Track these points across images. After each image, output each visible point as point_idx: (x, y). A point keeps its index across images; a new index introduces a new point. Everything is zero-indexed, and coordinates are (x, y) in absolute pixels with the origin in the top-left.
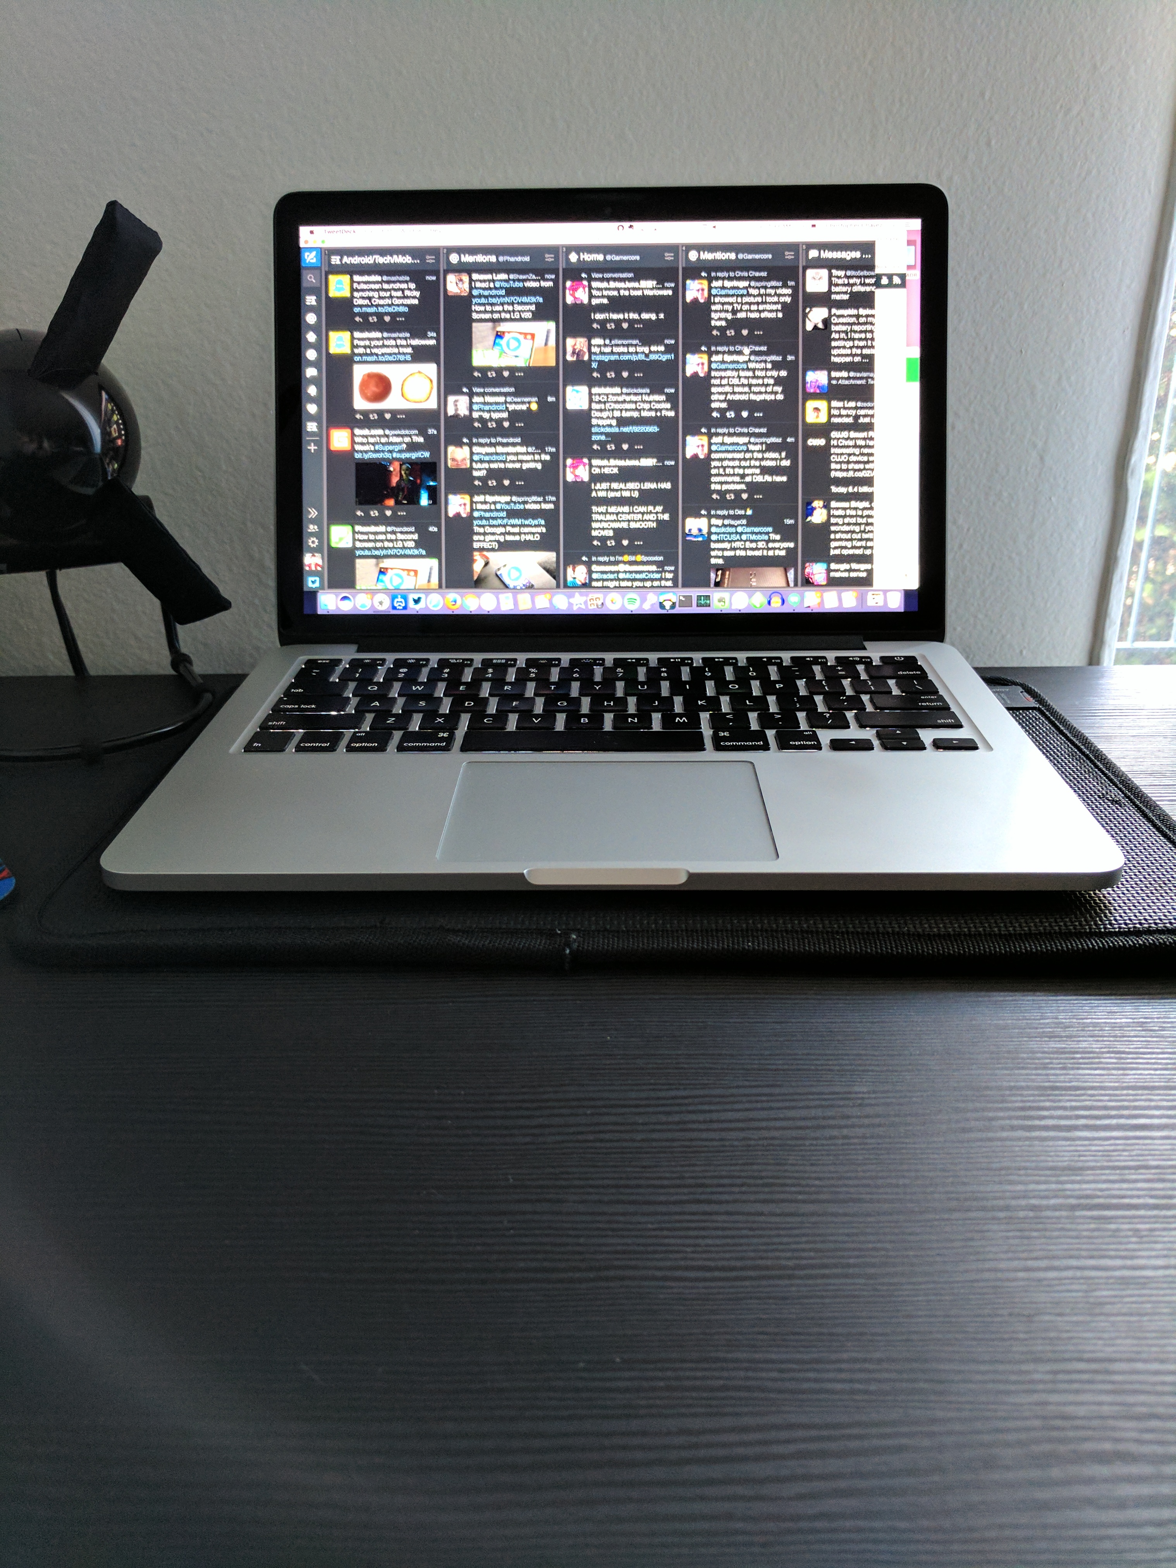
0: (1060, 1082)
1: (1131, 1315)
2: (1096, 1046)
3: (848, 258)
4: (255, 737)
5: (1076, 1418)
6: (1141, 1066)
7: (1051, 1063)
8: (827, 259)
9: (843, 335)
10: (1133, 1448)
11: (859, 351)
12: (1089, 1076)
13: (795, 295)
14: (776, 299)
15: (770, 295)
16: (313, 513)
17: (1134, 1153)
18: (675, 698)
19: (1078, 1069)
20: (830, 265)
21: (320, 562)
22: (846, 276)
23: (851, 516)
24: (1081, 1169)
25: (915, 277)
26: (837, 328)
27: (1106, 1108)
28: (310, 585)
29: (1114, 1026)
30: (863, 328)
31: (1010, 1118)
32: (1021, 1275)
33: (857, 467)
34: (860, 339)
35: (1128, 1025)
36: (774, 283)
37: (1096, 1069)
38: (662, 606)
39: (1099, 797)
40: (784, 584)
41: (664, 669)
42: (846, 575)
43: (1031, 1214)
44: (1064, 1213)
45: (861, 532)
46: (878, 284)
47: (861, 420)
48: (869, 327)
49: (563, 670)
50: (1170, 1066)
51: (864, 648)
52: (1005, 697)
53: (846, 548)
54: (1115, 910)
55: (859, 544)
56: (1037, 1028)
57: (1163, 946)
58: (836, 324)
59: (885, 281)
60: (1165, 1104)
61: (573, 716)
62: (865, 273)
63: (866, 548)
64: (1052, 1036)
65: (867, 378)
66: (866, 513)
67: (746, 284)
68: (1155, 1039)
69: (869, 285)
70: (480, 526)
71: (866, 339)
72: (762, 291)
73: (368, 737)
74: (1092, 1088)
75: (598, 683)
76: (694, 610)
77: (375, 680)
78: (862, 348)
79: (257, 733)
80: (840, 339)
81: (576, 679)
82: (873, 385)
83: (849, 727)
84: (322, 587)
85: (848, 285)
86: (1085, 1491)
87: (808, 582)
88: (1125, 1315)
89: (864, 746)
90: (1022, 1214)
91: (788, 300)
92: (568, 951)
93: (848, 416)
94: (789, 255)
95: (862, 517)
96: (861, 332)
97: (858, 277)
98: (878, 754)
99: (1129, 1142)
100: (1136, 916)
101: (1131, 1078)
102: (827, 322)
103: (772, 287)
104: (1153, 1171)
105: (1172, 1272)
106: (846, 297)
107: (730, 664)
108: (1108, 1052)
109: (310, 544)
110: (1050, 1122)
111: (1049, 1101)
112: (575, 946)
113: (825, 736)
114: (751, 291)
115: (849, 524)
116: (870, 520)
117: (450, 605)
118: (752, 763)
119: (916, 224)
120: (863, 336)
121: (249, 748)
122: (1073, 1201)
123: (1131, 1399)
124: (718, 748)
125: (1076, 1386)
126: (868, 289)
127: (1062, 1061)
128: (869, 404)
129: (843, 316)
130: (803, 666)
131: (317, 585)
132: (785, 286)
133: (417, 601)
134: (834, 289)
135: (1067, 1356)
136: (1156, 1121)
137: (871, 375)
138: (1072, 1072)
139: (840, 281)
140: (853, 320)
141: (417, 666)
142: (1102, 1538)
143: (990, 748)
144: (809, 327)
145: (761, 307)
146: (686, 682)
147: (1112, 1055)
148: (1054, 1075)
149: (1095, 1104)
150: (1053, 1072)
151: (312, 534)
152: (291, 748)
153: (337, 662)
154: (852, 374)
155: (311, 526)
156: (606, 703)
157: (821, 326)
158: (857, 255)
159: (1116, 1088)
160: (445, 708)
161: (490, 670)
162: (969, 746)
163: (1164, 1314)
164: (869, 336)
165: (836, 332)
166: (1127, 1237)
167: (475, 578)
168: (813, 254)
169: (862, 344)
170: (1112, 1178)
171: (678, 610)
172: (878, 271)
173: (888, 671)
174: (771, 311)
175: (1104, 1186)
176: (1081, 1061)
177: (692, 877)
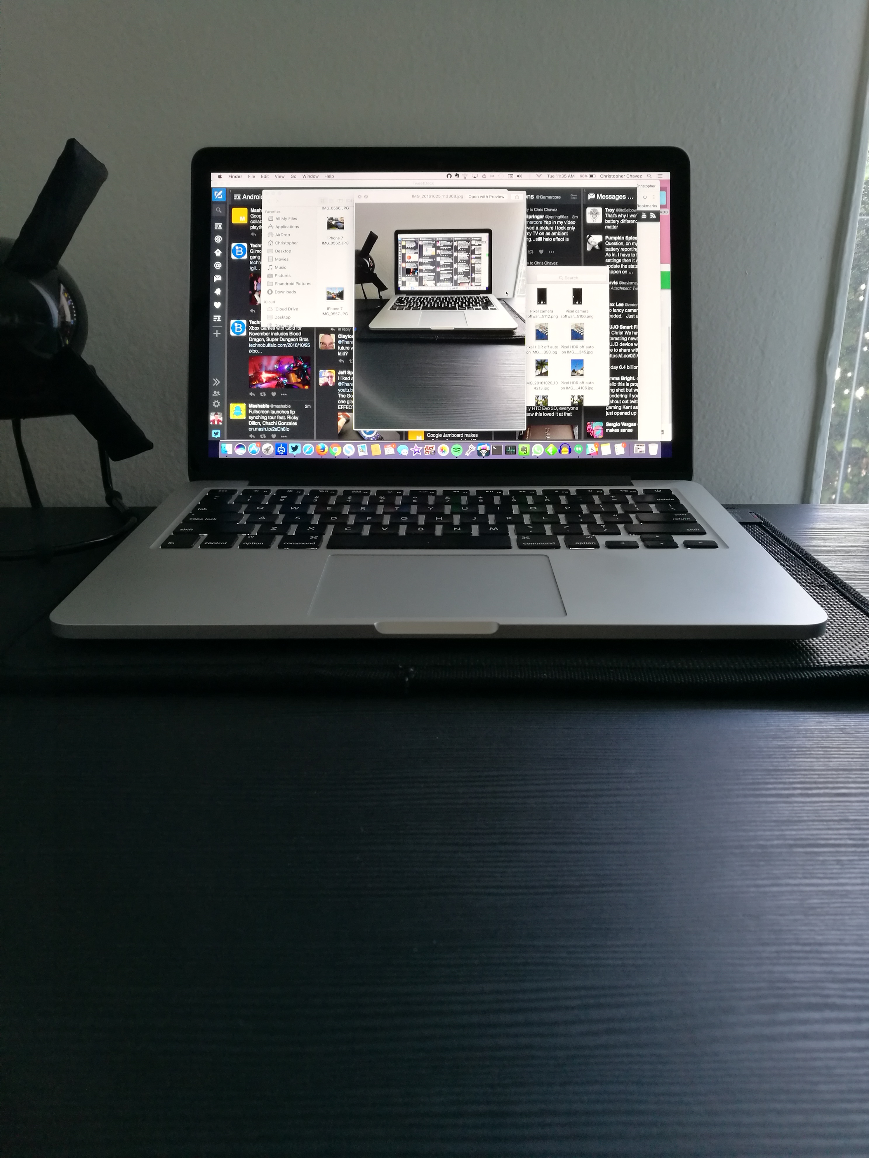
0: (781, 766)
1: (836, 915)
2: (808, 744)
3: (617, 199)
4: (170, 538)
5: (795, 982)
6: (841, 756)
7: (775, 755)
8: (601, 200)
9: (614, 255)
10: (838, 1001)
11: (626, 266)
12: (804, 762)
13: (578, 226)
14: (564, 228)
15: (560, 225)
16: (217, 382)
17: (838, 811)
18: (489, 516)
19: (795, 758)
20: (604, 204)
21: (221, 419)
22: (615, 212)
23: (621, 387)
24: (796, 821)
25: (666, 213)
26: (610, 249)
27: (815, 783)
28: (213, 436)
29: (821, 731)
30: (629, 249)
31: (743, 789)
32: (753, 889)
33: (625, 350)
34: (626, 258)
35: (832, 730)
36: (562, 217)
37: (808, 758)
38: (479, 453)
39: (809, 583)
40: (571, 437)
41: (481, 497)
42: (617, 430)
43: (759, 851)
44: (784, 850)
45: (628, 399)
46: (639, 219)
47: (628, 317)
48: (633, 249)
49: (405, 498)
50: (863, 756)
51: (632, 485)
52: (738, 516)
53: (617, 410)
54: (821, 653)
55: (627, 408)
56: (763, 732)
57: (857, 676)
58: (609, 247)
59: (644, 216)
60: (860, 780)
61: (413, 525)
62: (630, 210)
63: (633, 410)
64: (775, 737)
65: (632, 286)
66: (632, 385)
67: (542, 217)
68: (852, 739)
69: (633, 219)
70: (343, 393)
71: (631, 258)
72: (554, 222)
73: (256, 539)
74: (805, 770)
75: (431, 506)
76: (504, 456)
77: (262, 503)
78: (628, 264)
79: (171, 536)
80: (611, 258)
81: (415, 504)
82: (637, 290)
83: (620, 534)
84: (222, 437)
85: (617, 219)
86: (802, 1029)
87: (589, 436)
88: (831, 915)
89: (633, 546)
90: (752, 850)
91: (573, 228)
92: (407, 680)
93: (618, 313)
94: (573, 197)
95: (629, 387)
96: (627, 252)
97: (624, 213)
98: (642, 552)
99: (834, 804)
100: (837, 657)
101: (834, 763)
102: (602, 245)
103: (561, 220)
104: (852, 823)
105: (866, 887)
106: (616, 227)
107: (530, 495)
108: (817, 747)
109: (214, 405)
110: (774, 792)
111: (773, 778)
112: (413, 676)
113: (602, 540)
114: (546, 222)
115: (619, 393)
116: (635, 390)
117: (319, 452)
118: (547, 556)
119: (666, 176)
120: (629, 255)
121: (165, 546)
122: (792, 842)
123: (836, 969)
124: (521, 547)
125: (794, 961)
126: (632, 222)
127: (783, 753)
128: (634, 305)
129: (613, 241)
130: (585, 497)
131: (219, 436)
132: (570, 219)
133: (295, 449)
134: (607, 222)
135: (787, 941)
136: (853, 791)
137: (635, 283)
138: (790, 760)
139: (611, 216)
140: (621, 244)
141: (294, 495)
142: (815, 1059)
143: (726, 547)
144: (589, 248)
145: (553, 234)
146: (497, 506)
147: (820, 749)
148: (776, 762)
149: (807, 780)
150: (776, 760)
151: (216, 398)
152: (197, 546)
153: (234, 492)
154: (621, 283)
155: (215, 392)
156: (437, 518)
157: (597, 247)
158: (624, 197)
159: (823, 770)
160: (316, 520)
161: (350, 497)
162: (712, 545)
163: (861, 914)
164: (633, 255)
165: (609, 252)
166: (833, 865)
167: (339, 432)
168: (591, 196)
169: (628, 261)
170: (820, 827)
171: (491, 457)
172: (639, 209)
173: (649, 498)
174: (560, 237)
175: (815, 832)
176: (797, 753)
177: (502, 628)
